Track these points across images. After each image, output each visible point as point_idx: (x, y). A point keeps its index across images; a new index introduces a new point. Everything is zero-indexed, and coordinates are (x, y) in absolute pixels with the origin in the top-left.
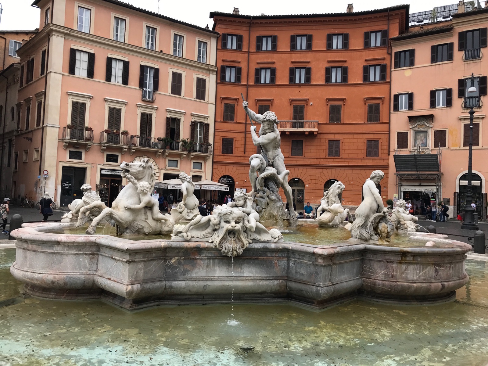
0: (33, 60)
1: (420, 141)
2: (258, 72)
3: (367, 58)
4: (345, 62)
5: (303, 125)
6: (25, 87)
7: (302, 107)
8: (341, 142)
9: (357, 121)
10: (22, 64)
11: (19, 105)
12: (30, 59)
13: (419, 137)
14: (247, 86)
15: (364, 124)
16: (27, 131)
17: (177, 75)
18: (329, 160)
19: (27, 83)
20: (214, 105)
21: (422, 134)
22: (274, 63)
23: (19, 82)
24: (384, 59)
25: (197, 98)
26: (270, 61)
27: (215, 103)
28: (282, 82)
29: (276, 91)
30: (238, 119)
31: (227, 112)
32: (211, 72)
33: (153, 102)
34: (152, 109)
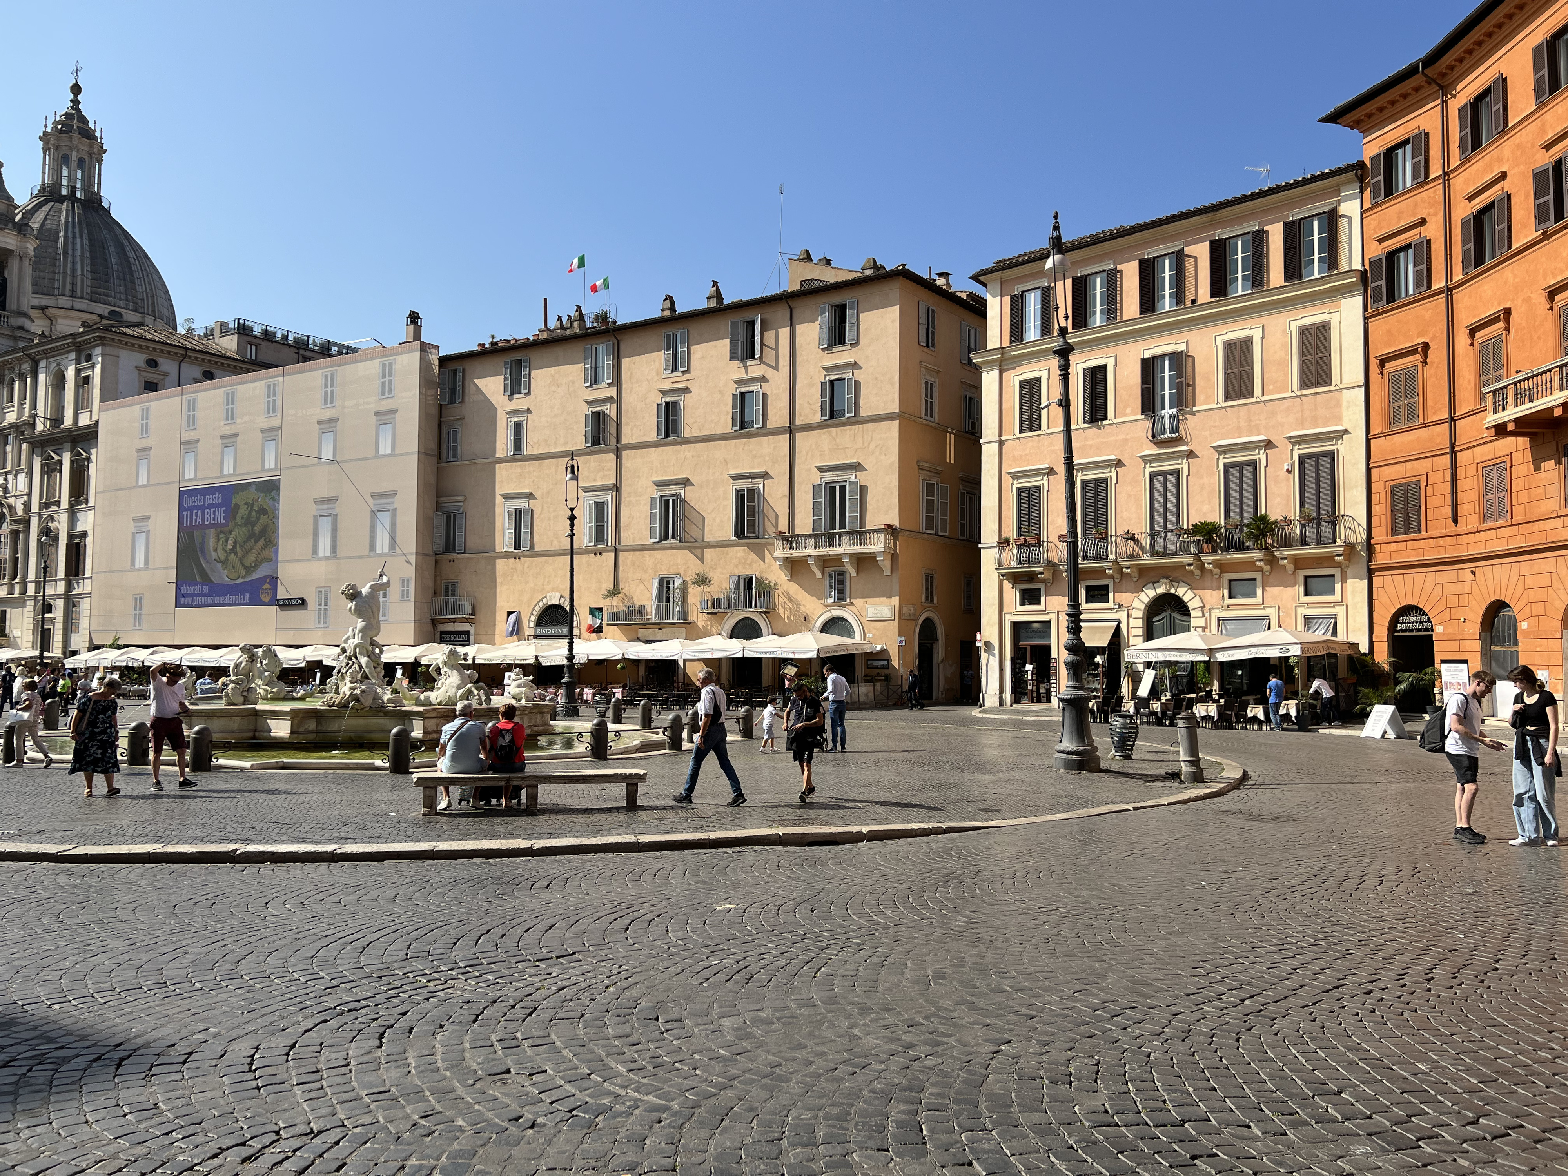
2: (1469, 230)
14: (1449, 291)
17: (1238, 345)
20: (1363, 389)
22: (1505, 176)
25: (1303, 385)
26: (1494, 174)
27: (1362, 382)
29: (1515, 276)
30: (1429, 412)
31: (1399, 399)
32: (1346, 291)
33: (1179, 441)
34: (1177, 458)
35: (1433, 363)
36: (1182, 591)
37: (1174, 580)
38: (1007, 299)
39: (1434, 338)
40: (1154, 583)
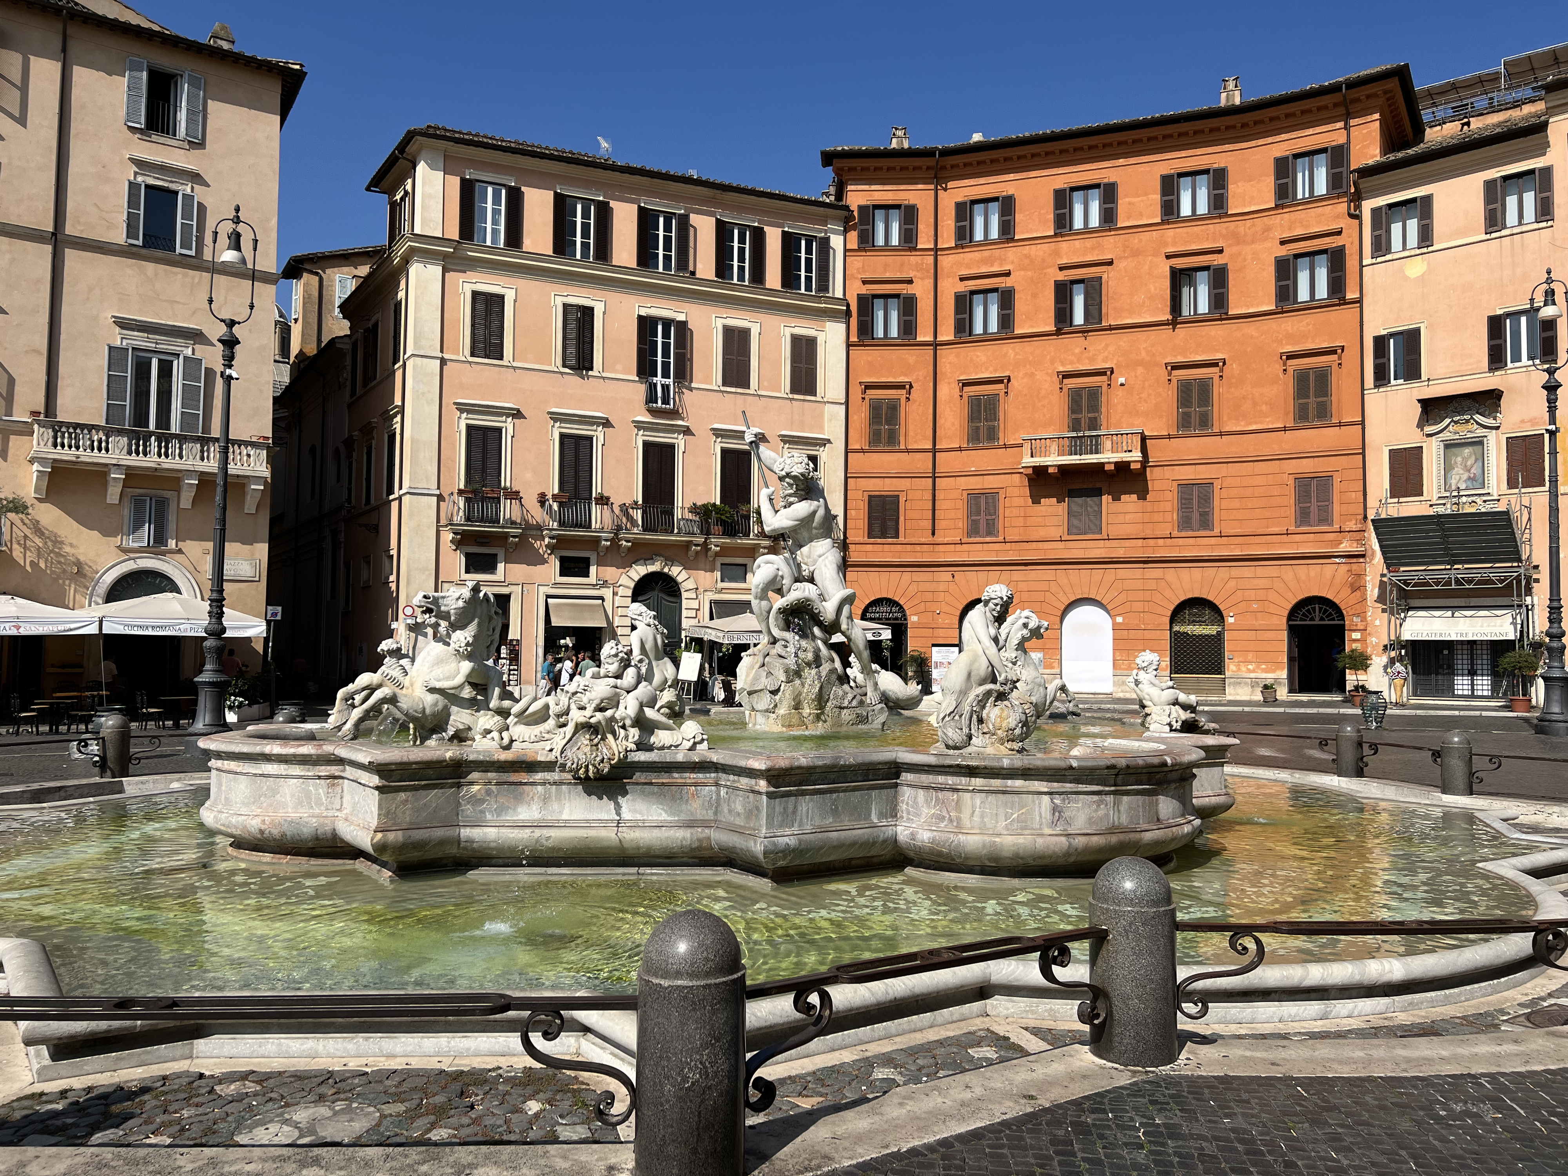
0: (376, 326)
1: (1461, 472)
2: (964, 304)
3: (1286, 235)
4: (1220, 251)
5: (1097, 444)
6: (360, 397)
7: (1094, 394)
8: (1217, 485)
9: (1261, 423)
10: (354, 338)
11: (349, 443)
12: (370, 325)
13: (1459, 459)
14: (935, 345)
15: (1285, 429)
16: (368, 507)
17: (737, 333)
18: (1180, 541)
19: (365, 385)
20: (844, 407)
21: (1467, 451)
22: (1008, 274)
23: (349, 383)
24: (1339, 233)
25: (794, 390)
26: (995, 269)
27: (843, 401)
28: (1032, 327)
29: (1016, 354)
30: (910, 439)
31: (880, 423)
32: (832, 315)
33: (674, 414)
34: (673, 432)
35: (915, 401)
36: (675, 571)
37: (671, 560)
38: (455, 182)
39: (917, 380)
40: (646, 560)
